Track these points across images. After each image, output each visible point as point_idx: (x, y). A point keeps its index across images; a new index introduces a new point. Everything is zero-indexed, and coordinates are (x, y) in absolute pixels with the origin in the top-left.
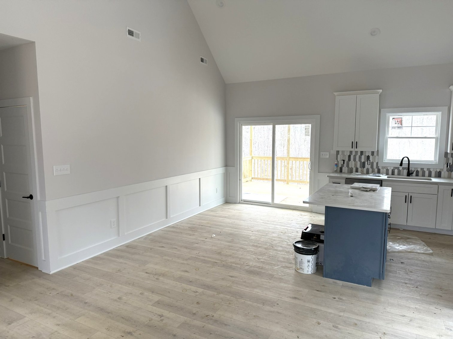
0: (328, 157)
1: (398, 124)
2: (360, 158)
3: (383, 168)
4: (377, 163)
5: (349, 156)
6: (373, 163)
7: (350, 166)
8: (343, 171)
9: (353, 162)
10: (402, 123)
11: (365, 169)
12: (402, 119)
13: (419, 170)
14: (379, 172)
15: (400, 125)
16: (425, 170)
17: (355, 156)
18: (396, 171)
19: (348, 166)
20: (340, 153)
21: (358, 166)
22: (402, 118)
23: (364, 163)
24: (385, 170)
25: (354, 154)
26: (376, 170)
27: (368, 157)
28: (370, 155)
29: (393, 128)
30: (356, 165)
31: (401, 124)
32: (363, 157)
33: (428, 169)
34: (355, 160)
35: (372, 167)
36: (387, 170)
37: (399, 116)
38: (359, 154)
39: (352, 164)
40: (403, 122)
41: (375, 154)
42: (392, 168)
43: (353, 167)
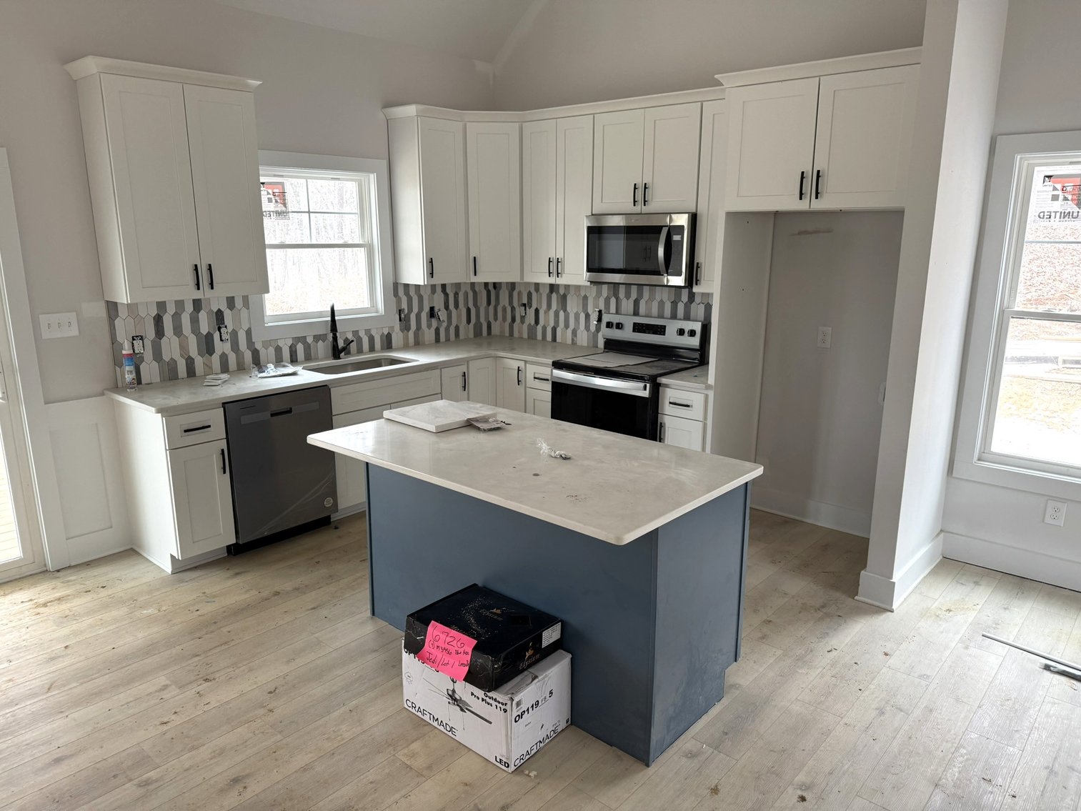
0: (74, 332)
1: (276, 202)
2: (195, 321)
3: (266, 344)
4: (249, 333)
5: (158, 320)
6: (234, 334)
7: (166, 357)
8: (144, 379)
9: (175, 340)
10: (284, 200)
11: (215, 359)
12: (283, 188)
13: (350, 337)
14: (258, 364)
15: (280, 208)
16: (362, 334)
17: (177, 317)
18: (300, 348)
19: (158, 355)
20: (123, 313)
21: (193, 351)
22: (282, 184)
23: (209, 337)
24: (272, 350)
25: (171, 309)
26: (248, 356)
27: (219, 315)
28: (224, 307)
29: (273, 214)
30: (183, 348)
31: (285, 204)
32: (203, 316)
33: (368, 332)
34: (178, 330)
35: (235, 347)
36: (278, 350)
37: (275, 176)
38: (189, 308)
39: (170, 346)
40: (288, 196)
41: (239, 303)
42: (290, 342)
43: (177, 356)
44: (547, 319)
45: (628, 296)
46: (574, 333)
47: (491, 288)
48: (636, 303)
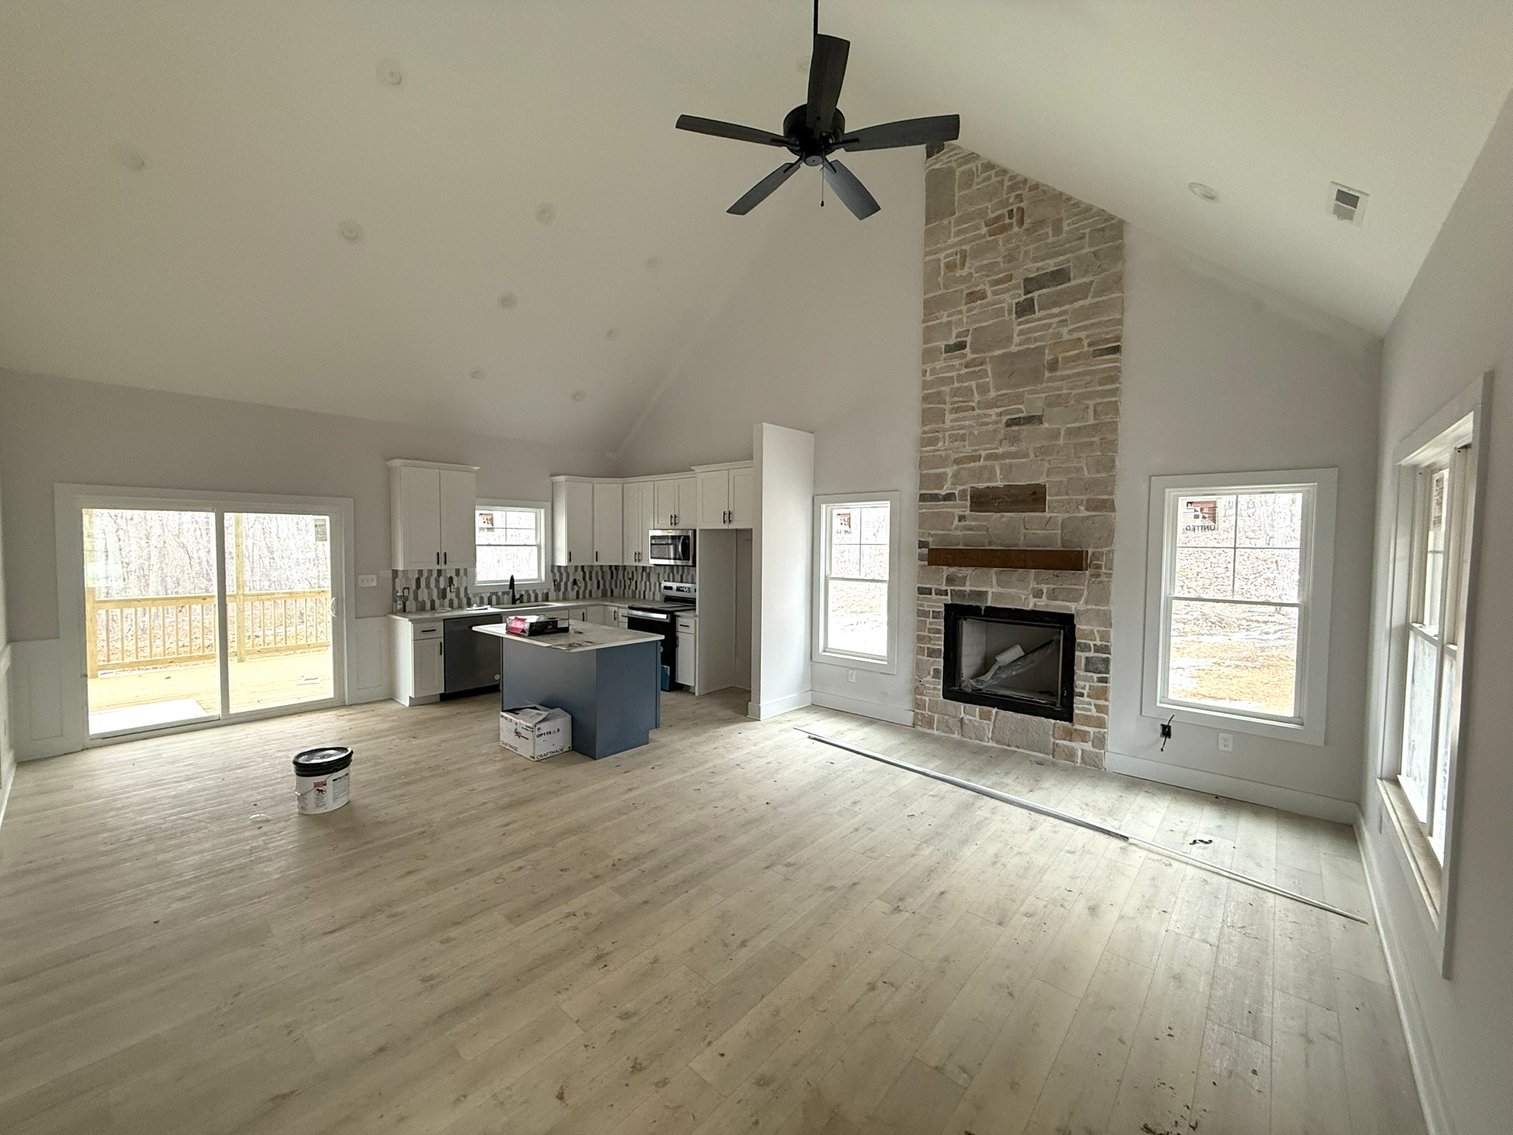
0: (374, 584)
1: (487, 523)
2: (437, 581)
3: (475, 595)
4: (466, 589)
5: (418, 581)
6: (458, 589)
7: (420, 599)
8: (407, 609)
9: (426, 590)
10: (491, 522)
11: (447, 601)
12: (491, 516)
13: (523, 593)
14: (469, 605)
15: (490, 526)
16: (530, 592)
17: (428, 579)
18: (494, 598)
19: (416, 598)
20: (400, 575)
21: (435, 596)
22: (489, 514)
23: (445, 589)
24: (478, 598)
25: (425, 575)
26: (465, 600)
27: (451, 579)
28: (453, 575)
29: (482, 529)
30: (430, 595)
31: (492, 524)
32: (442, 579)
33: (534, 591)
34: (428, 586)
35: (458, 596)
36: (482, 598)
37: (488, 510)
38: (435, 575)
39: (423, 595)
40: (494, 520)
41: (462, 573)
42: (488, 595)
43: (426, 599)
44: (641, 587)
45: (678, 572)
46: (654, 594)
47: (613, 569)
48: (682, 576)
